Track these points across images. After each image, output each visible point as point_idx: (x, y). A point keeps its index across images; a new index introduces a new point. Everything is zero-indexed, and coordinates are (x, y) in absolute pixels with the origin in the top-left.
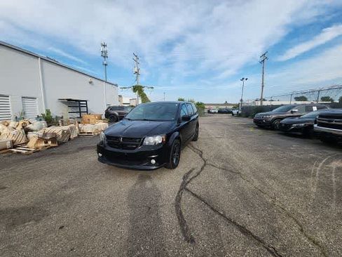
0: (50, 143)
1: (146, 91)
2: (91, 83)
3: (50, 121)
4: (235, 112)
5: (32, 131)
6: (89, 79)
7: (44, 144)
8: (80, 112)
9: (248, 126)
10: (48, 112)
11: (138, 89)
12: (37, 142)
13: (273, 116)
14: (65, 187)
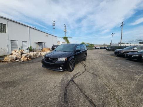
0: (28, 58)
1: (68, 39)
2: (47, 36)
3: (31, 50)
4: (108, 48)
5: (24, 54)
6: (46, 35)
7: (26, 59)
8: (42, 47)
9: (112, 55)
10: (31, 47)
11: (65, 38)
12: (24, 58)
13: (124, 51)
14: (28, 75)
